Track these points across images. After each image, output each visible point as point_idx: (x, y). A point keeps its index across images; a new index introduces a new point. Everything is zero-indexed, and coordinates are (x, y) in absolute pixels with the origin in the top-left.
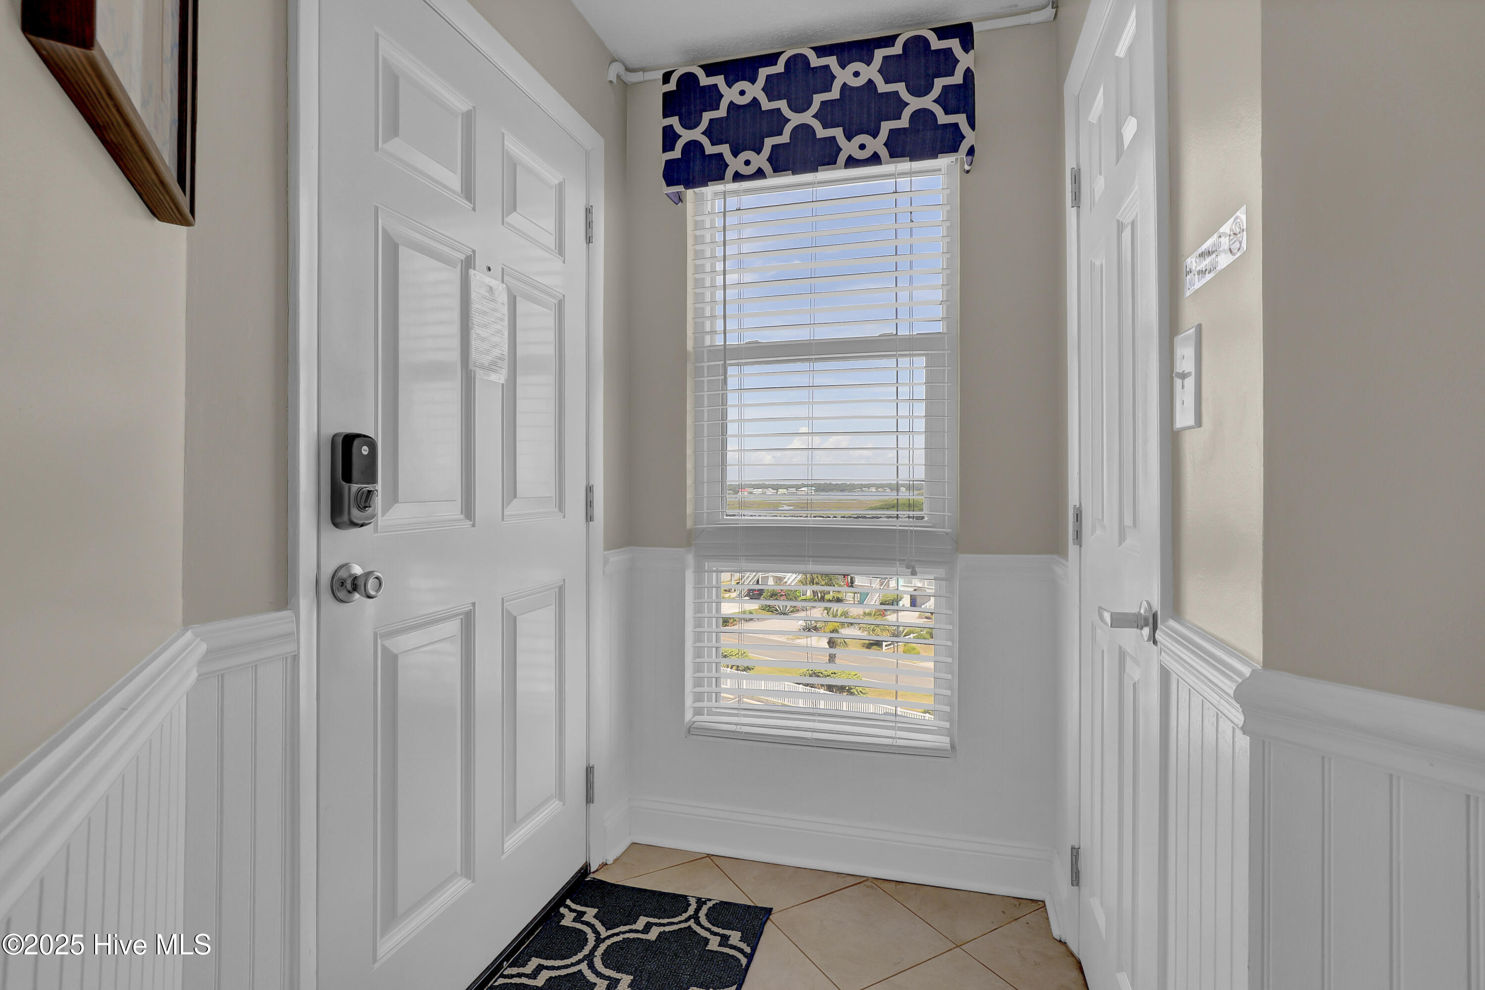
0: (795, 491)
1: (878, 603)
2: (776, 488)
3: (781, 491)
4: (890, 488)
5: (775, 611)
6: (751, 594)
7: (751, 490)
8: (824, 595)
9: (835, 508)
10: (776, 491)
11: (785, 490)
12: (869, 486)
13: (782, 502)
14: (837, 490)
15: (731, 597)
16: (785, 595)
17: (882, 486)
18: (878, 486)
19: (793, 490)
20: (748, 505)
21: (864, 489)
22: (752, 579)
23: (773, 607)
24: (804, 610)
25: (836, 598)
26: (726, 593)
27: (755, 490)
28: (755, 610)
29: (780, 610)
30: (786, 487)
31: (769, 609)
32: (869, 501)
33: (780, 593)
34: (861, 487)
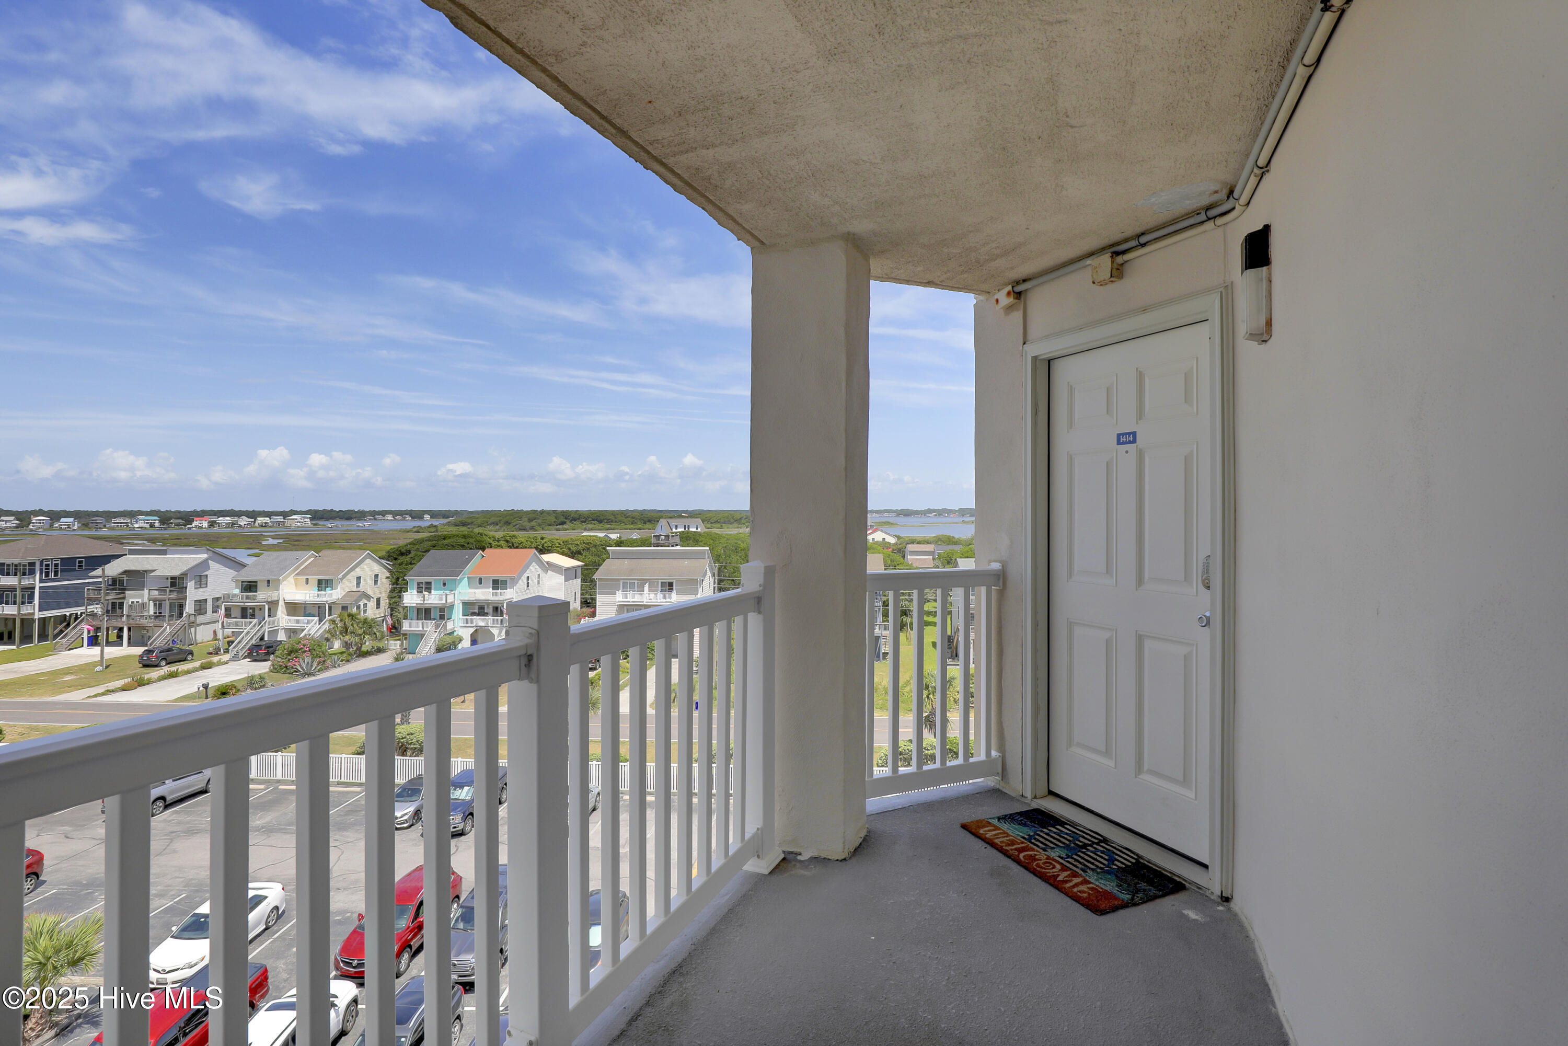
0: (282, 520)
1: (433, 650)
2: (253, 515)
3: (260, 520)
4: (411, 516)
5: (295, 671)
6: (254, 654)
7: (214, 519)
8: (361, 646)
9: (343, 540)
10: (253, 520)
11: (268, 519)
12: (384, 513)
13: (264, 534)
14: (341, 518)
15: (222, 661)
16: (309, 651)
17: (402, 513)
18: (395, 513)
19: (280, 519)
20: (212, 539)
21: (377, 517)
22: (255, 634)
23: (292, 668)
24: (335, 667)
25: (376, 648)
26: (213, 657)
27: (220, 518)
28: (265, 673)
29: (303, 669)
30: (269, 514)
31: (285, 671)
32: (387, 531)
33: (301, 649)
34: (374, 514)
